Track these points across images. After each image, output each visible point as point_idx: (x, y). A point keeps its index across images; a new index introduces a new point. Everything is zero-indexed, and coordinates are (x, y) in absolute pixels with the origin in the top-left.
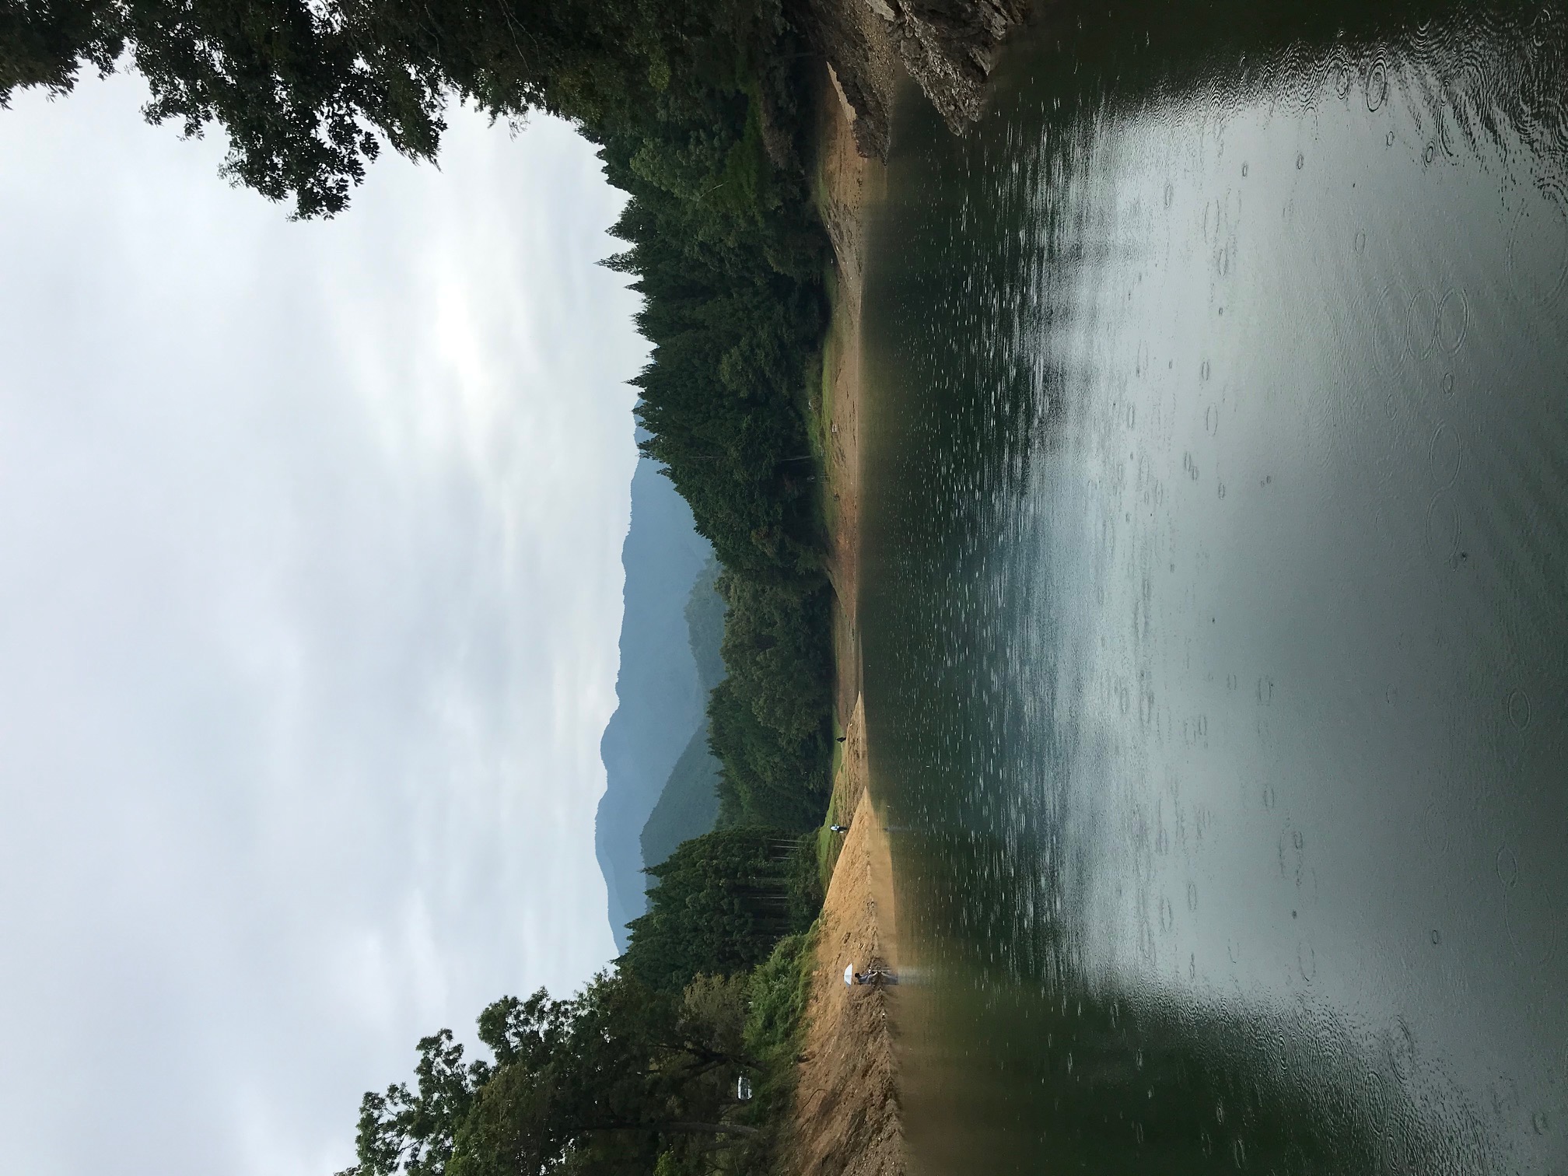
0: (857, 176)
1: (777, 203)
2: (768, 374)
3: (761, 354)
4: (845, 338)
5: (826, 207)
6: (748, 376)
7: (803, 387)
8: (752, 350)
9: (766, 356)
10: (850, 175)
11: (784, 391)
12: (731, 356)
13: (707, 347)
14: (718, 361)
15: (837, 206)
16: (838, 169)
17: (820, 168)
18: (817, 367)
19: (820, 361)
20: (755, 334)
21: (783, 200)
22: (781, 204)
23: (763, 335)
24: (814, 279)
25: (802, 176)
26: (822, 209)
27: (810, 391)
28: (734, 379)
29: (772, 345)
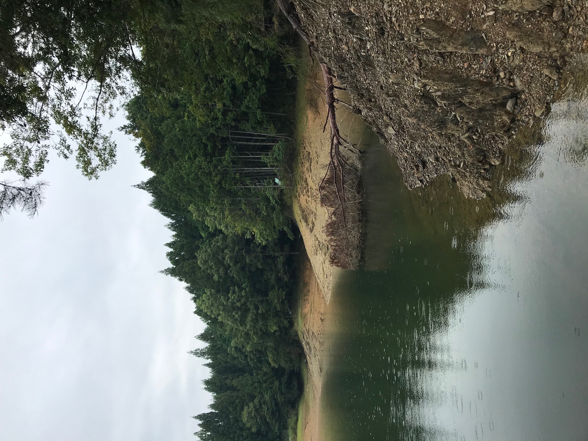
0: (320, 316)
1: (275, 328)
2: (268, 419)
3: (265, 408)
4: (311, 404)
5: (302, 332)
6: (257, 420)
7: (287, 428)
8: (261, 405)
9: (268, 410)
10: (316, 315)
11: (276, 430)
12: (249, 407)
13: (237, 401)
14: (242, 409)
15: (308, 332)
16: (310, 312)
17: (300, 311)
18: (294, 419)
19: (297, 415)
20: (263, 396)
21: (279, 327)
22: (278, 329)
23: (267, 397)
24: (296, 369)
25: (290, 315)
26: (300, 334)
27: (290, 432)
28: (249, 421)
29: (271, 403)
